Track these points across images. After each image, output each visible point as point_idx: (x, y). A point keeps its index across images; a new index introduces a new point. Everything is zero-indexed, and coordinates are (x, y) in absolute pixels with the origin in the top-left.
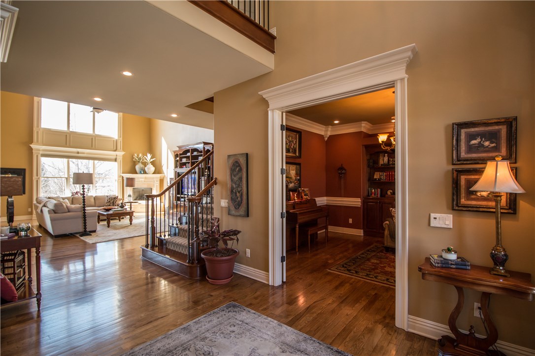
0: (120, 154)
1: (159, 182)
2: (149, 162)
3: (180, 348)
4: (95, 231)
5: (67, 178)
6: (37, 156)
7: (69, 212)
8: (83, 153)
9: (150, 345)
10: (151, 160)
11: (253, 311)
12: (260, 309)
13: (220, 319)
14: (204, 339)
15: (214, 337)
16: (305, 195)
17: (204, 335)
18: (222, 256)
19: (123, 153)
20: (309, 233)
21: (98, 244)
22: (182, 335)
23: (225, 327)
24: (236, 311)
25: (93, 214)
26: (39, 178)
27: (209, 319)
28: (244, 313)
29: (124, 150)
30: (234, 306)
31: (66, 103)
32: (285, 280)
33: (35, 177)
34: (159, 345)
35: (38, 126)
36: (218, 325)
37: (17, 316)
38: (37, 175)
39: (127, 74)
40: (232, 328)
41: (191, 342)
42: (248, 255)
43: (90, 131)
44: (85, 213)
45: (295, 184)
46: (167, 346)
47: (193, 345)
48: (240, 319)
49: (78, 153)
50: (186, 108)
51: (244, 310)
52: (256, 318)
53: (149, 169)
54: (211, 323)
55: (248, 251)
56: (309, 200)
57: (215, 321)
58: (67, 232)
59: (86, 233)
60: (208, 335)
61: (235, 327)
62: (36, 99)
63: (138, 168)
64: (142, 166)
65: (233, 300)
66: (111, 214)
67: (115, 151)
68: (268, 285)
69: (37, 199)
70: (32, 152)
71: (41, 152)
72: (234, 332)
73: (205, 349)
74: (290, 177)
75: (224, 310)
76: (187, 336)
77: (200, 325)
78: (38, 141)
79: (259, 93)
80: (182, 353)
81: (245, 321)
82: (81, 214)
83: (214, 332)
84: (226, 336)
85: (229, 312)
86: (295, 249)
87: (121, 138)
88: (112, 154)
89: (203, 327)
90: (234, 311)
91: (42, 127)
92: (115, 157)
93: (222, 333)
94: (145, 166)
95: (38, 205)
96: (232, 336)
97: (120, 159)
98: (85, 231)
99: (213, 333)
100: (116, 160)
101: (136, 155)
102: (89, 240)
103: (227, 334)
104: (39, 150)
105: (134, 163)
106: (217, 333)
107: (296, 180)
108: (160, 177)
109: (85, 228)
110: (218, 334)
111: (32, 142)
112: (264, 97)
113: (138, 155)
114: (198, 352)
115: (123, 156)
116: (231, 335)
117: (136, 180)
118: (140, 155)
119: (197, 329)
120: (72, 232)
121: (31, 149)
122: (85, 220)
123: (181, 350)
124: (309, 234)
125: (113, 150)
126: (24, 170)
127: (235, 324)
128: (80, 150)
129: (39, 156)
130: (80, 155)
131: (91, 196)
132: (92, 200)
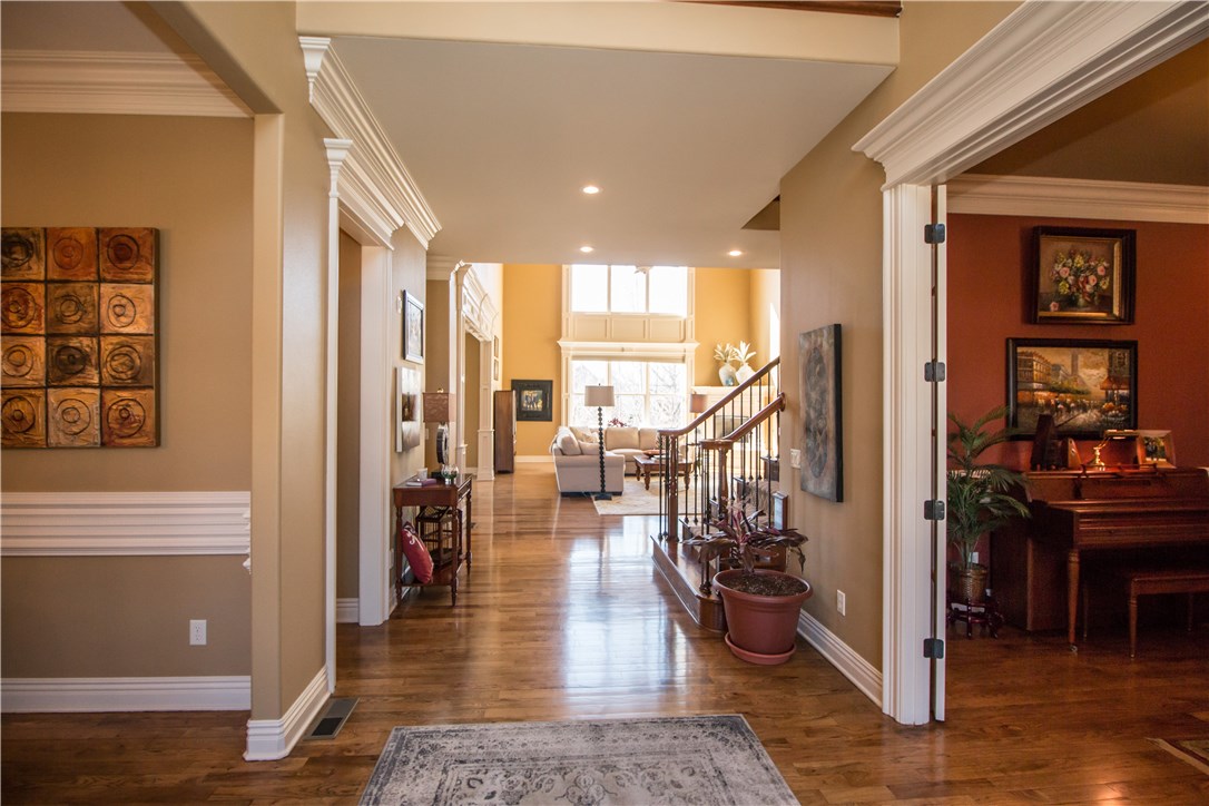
0: (691, 347)
2: (744, 361)
3: (555, 763)
4: (619, 494)
6: (567, 359)
7: (582, 454)
8: (631, 350)
9: (520, 728)
10: (749, 356)
11: (770, 763)
12: (797, 765)
13: (676, 742)
14: (607, 767)
15: (631, 774)
16: (1149, 454)
17: (616, 759)
18: (760, 593)
19: (696, 345)
20: (1134, 590)
21: (626, 518)
22: (580, 738)
23: (673, 765)
24: (727, 741)
25: (617, 463)
26: (569, 395)
27: (656, 732)
28: (741, 756)
29: (697, 339)
30: (735, 727)
31: (606, 267)
32: (940, 715)
33: (564, 394)
34: (530, 738)
35: (567, 311)
36: (662, 752)
37: (426, 608)
38: (567, 391)
39: (591, 190)
40: (685, 779)
41: (580, 761)
42: (842, 607)
43: (640, 309)
44: (602, 458)
45: (1104, 412)
46: (540, 747)
47: (579, 769)
48: (719, 764)
49: (623, 350)
50: (745, 231)
51: (751, 747)
52: (761, 782)
53: (743, 374)
54: (651, 742)
55: (842, 596)
56: (1165, 472)
57: (662, 741)
58: (583, 490)
59: (604, 495)
60: (623, 763)
61: (693, 778)
62: (564, 267)
63: (723, 373)
64: (731, 369)
65: (748, 709)
66: (651, 465)
67: (682, 341)
68: (880, 710)
70: (561, 353)
71: (572, 353)
72: (679, 786)
73: (593, 791)
74: (1080, 388)
75: (702, 726)
76: (585, 745)
77: (627, 735)
78: (568, 335)
79: (853, 148)
80: (549, 773)
81: (726, 777)
82: (597, 459)
83: (639, 765)
84: (654, 787)
85: (712, 734)
86: (1065, 632)
87: (694, 315)
88: (676, 348)
89: (630, 743)
90: (722, 739)
91: (574, 310)
92: (680, 355)
93: (653, 776)
94: (737, 370)
96: (666, 796)
97: (690, 357)
98: (603, 491)
99: (635, 764)
100: (683, 360)
101: (719, 347)
102: (602, 507)
103: (659, 783)
104: (568, 349)
105: (718, 364)
106: (642, 770)
107: (1109, 399)
109: (603, 486)
110: (641, 774)
111: (561, 337)
112: (869, 154)
113: (724, 348)
114: (575, 789)
115: (697, 350)
116: (666, 791)
118: (728, 348)
119: (615, 741)
120: (588, 490)
121: (558, 348)
122: (602, 472)
123: (553, 767)
124: (1133, 593)
125: (678, 339)
126: (551, 382)
127: (697, 770)
128: (625, 345)
129: (570, 358)
130: (625, 354)
131: (635, 428)
132: (636, 436)
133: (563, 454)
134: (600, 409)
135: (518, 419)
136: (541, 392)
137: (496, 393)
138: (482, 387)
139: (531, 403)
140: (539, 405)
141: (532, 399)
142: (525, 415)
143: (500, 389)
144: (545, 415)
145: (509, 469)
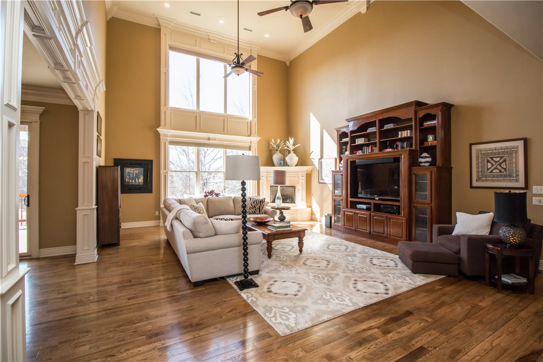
0: (255, 139)
1: (304, 178)
2: (291, 150)
4: (257, 273)
5: (197, 173)
6: (165, 143)
7: (217, 234)
8: (215, 139)
10: (295, 147)
19: (258, 139)
26: (167, 172)
29: (259, 135)
33: (162, 171)
35: (166, 105)
38: (165, 169)
43: (221, 111)
49: (209, 139)
53: (291, 159)
59: (247, 284)
62: (163, 70)
63: (276, 158)
64: (281, 155)
66: (274, 234)
67: (249, 136)
69: (165, 201)
70: (160, 139)
71: (169, 139)
78: (165, 124)
87: (256, 119)
88: (245, 140)
91: (170, 106)
92: (248, 145)
94: (286, 155)
95: (167, 212)
97: (255, 146)
100: (250, 148)
101: (273, 141)
104: (166, 136)
105: (271, 152)
108: (307, 170)
111: (160, 126)
113: (276, 141)
115: (259, 142)
117: (287, 175)
118: (279, 141)
121: (158, 135)
125: (247, 135)
126: (151, 161)
128: (211, 135)
129: (167, 143)
130: (211, 142)
131: (230, 197)
132: (232, 203)
133: (195, 237)
134: (243, 184)
135: (122, 192)
136: (142, 169)
137: (99, 169)
138: (81, 160)
139: (134, 178)
140: (141, 180)
141: (135, 175)
142: (128, 189)
143: (103, 164)
144: (147, 187)
145: (115, 242)
